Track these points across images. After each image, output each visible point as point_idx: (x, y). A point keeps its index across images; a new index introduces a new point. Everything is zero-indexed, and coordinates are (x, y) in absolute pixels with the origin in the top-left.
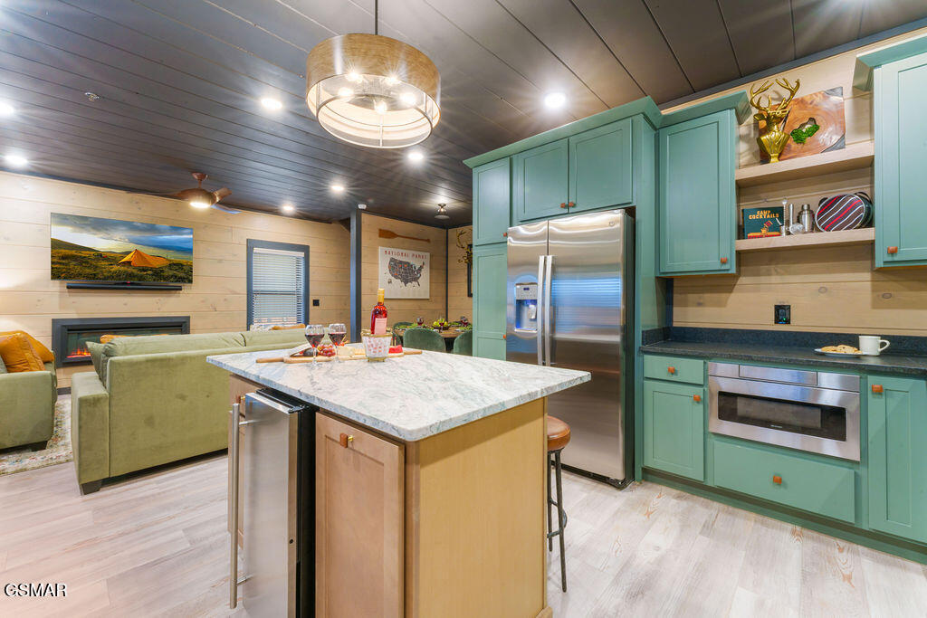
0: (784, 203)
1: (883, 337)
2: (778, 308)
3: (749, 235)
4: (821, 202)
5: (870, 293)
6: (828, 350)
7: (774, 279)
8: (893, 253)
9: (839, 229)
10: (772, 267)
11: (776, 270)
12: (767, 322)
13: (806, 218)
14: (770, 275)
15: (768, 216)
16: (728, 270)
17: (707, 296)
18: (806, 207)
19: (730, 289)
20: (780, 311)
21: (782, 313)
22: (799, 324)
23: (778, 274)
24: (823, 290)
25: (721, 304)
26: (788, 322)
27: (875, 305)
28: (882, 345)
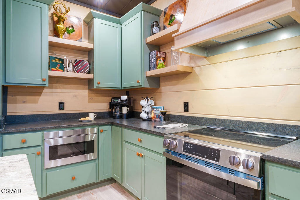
0: (65, 58)
1: (95, 113)
2: (60, 103)
3: (52, 69)
4: (75, 61)
5: (87, 97)
6: (83, 119)
7: (59, 90)
8: (99, 84)
9: (82, 73)
10: (58, 85)
11: (59, 87)
12: (55, 110)
13: (71, 65)
14: (57, 88)
15: (59, 62)
17: (28, 98)
18: (71, 62)
19: (39, 94)
20: (61, 105)
21: (61, 106)
22: (68, 110)
23: (60, 88)
24: (75, 96)
25: (36, 102)
26: (63, 109)
27: (89, 102)
28: (95, 116)
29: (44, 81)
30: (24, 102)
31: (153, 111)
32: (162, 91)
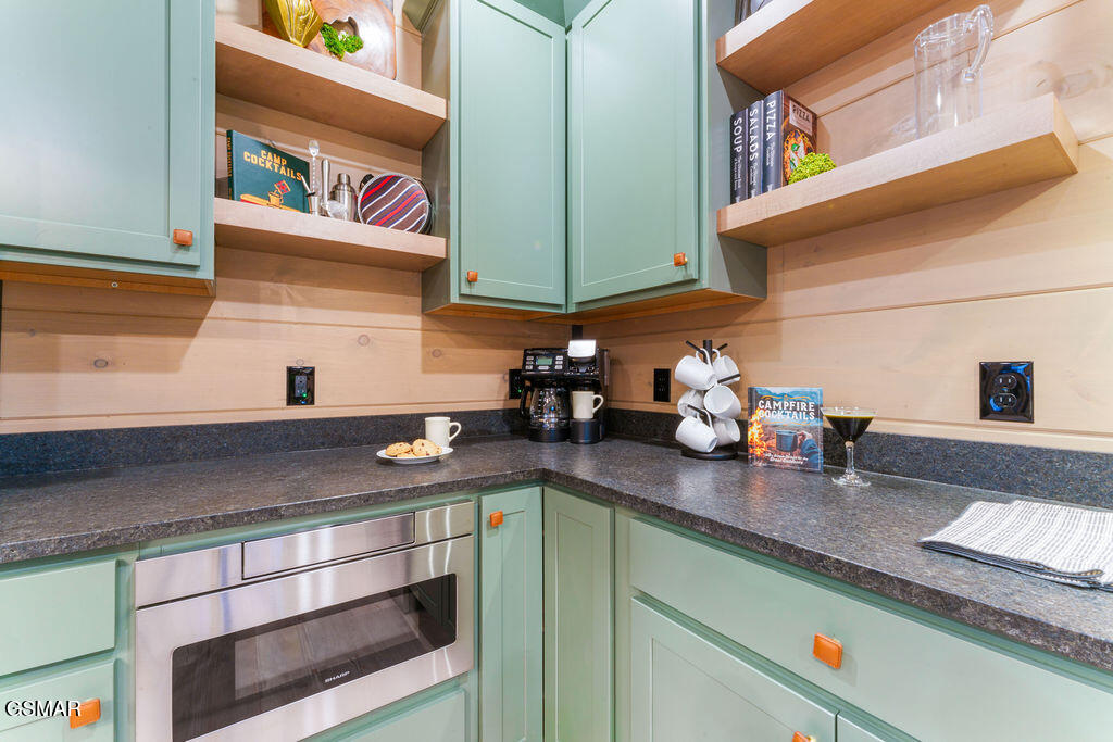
0: (314, 151)
1: (453, 416)
2: (292, 373)
3: (242, 197)
5: (419, 348)
6: (398, 451)
7: (287, 312)
8: (471, 281)
9: (401, 227)
10: (283, 288)
11: (290, 296)
12: (272, 405)
13: (345, 195)
14: (279, 303)
15: (283, 171)
16: (194, 268)
17: (125, 343)
18: (344, 180)
19: (190, 327)
20: (298, 379)
21: (300, 384)
22: (331, 402)
23: (294, 303)
24: (364, 341)
25: (167, 365)
26: (309, 401)
27: (427, 368)
28: (453, 430)
29: (183, 245)
30: (100, 364)
31: (759, 414)
32: (786, 311)
